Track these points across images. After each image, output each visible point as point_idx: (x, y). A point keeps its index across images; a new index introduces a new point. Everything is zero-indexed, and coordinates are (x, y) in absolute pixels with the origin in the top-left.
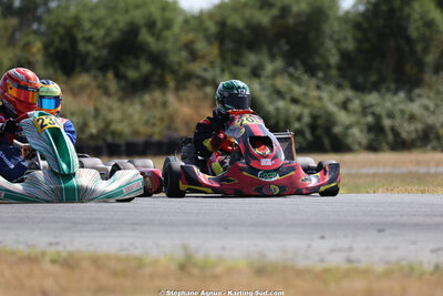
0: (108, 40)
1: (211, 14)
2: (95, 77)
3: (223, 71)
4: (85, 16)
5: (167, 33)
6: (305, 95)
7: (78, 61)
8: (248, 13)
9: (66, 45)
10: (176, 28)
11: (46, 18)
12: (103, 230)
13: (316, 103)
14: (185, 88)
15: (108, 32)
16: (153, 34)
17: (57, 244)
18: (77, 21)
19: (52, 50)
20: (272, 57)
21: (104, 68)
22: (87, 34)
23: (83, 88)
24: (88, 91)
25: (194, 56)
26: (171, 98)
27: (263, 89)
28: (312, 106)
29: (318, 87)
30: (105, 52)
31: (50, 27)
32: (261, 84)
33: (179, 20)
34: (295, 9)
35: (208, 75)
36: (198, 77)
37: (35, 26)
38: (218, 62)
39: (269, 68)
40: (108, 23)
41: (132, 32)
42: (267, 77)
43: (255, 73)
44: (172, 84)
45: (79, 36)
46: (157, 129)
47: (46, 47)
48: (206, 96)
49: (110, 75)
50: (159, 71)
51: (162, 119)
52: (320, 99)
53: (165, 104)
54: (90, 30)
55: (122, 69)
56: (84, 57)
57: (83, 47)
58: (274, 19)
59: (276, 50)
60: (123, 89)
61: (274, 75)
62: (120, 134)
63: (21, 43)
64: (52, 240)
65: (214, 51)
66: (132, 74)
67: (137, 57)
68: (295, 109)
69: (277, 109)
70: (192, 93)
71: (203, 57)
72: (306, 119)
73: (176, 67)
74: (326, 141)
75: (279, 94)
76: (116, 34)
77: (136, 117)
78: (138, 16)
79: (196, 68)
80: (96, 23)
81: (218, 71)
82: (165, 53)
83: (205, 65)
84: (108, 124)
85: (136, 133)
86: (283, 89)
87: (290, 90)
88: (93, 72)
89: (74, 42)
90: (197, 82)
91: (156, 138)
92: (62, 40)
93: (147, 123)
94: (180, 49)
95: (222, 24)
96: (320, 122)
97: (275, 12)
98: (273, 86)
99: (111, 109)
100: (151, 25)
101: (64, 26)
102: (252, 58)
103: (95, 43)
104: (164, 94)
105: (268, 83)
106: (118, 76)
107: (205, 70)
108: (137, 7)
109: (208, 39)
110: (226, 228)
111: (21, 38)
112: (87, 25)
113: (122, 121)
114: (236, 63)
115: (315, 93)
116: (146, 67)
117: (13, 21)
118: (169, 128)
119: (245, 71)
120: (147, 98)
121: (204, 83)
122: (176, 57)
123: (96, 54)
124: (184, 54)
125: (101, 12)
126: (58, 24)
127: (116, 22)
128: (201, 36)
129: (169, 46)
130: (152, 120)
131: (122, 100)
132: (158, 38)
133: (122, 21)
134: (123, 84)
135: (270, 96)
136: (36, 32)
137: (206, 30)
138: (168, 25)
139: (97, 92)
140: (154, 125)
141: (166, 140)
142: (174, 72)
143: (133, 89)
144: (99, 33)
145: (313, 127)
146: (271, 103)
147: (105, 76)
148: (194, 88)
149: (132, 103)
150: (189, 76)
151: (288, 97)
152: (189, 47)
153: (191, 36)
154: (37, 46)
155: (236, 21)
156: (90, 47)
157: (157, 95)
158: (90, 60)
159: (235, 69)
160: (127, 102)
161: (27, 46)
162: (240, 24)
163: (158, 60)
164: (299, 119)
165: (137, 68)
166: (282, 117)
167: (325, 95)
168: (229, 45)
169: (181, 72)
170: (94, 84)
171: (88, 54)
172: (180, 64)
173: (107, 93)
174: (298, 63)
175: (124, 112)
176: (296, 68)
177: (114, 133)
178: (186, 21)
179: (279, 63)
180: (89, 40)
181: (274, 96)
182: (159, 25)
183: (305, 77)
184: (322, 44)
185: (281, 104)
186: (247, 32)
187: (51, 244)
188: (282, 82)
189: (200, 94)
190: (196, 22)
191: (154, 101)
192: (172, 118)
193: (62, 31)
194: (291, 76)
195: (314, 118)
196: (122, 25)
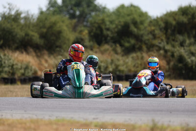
0: (116, 30)
1: (161, 18)
2: (111, 46)
3: (168, 43)
4: (107, 19)
5: (141, 26)
7: (103, 39)
9: (98, 31)
10: (146, 25)
11: (90, 19)
15: (117, 27)
16: (136, 27)
18: (103, 21)
19: (92, 34)
20: (189, 37)
21: (115, 42)
22: (107, 27)
23: (106, 50)
24: (108, 52)
25: (155, 37)
26: (145, 55)
27: (186, 52)
30: (115, 35)
31: (91, 24)
32: (184, 49)
33: (147, 21)
35: (161, 45)
36: (157, 46)
37: (85, 23)
39: (188, 42)
40: (117, 22)
42: (186, 46)
43: (182, 45)
44: (144, 48)
45: (103, 27)
47: (90, 33)
48: (160, 54)
49: (118, 45)
50: (139, 43)
51: (141, 65)
53: (142, 58)
54: (109, 25)
55: (122, 42)
56: (106, 37)
57: (105, 32)
60: (123, 51)
61: (190, 44)
62: (123, 71)
63: (78, 31)
66: (127, 45)
70: (154, 53)
71: (159, 37)
73: (147, 42)
75: (192, 54)
76: (120, 27)
77: (130, 63)
78: (128, 19)
79: (156, 42)
80: (111, 22)
81: (165, 43)
83: (160, 41)
84: (117, 66)
85: (130, 70)
88: (111, 43)
89: (101, 30)
90: (157, 48)
92: (96, 29)
93: (134, 66)
94: (148, 34)
95: (166, 23)
97: (190, 16)
98: (190, 50)
99: (118, 60)
100: (135, 23)
101: (97, 23)
102: (180, 38)
103: (111, 31)
104: (142, 54)
105: (188, 48)
106: (121, 45)
107: (160, 43)
108: (129, 15)
109: (161, 29)
110: (171, 113)
112: (108, 23)
113: (123, 65)
114: (174, 40)
117: (75, 21)
118: (144, 68)
119: (177, 44)
120: (134, 55)
121: (160, 48)
122: (147, 37)
123: (111, 36)
124: (150, 36)
125: (114, 17)
126: (95, 22)
127: (120, 22)
128: (158, 28)
130: (137, 65)
131: (123, 56)
133: (122, 20)
134: (123, 48)
135: (188, 55)
136: (85, 26)
137: (159, 26)
138: (142, 23)
139: (112, 53)
140: (138, 67)
142: (146, 44)
143: (128, 51)
144: (113, 26)
146: (189, 58)
147: (116, 46)
148: (155, 51)
149: (128, 58)
150: (153, 46)
152: (152, 33)
153: (153, 28)
154: (86, 32)
156: (109, 33)
157: (139, 54)
158: (109, 38)
159: (173, 43)
160: (125, 57)
161: (81, 32)
163: (138, 38)
165: (129, 42)
168: (169, 32)
169: (149, 44)
170: (110, 49)
171: (108, 36)
172: (148, 40)
173: (116, 53)
175: (124, 61)
177: (120, 71)
178: (151, 22)
179: (192, 40)
180: (108, 29)
181: (190, 55)
182: (139, 23)
190: (156, 22)
191: (137, 56)
192: (145, 65)
193: (96, 25)
196: (122, 24)
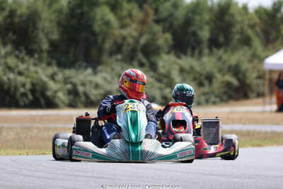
6: (27, 69)
13: (35, 75)
28: (32, 77)
29: (35, 65)
34: (19, 12)
52: (36, 72)
58: (6, 18)
68: (21, 79)
69: (9, 79)
72: (28, 86)
74: (42, 101)
87: (17, 66)
96: (38, 88)
115: (32, 68)
145: (33, 91)
164: (24, 85)
167: (39, 70)
176: (21, 51)
183: (27, 58)
184: (37, 36)
185: (12, 76)
194: (17, 57)
195: (33, 85)
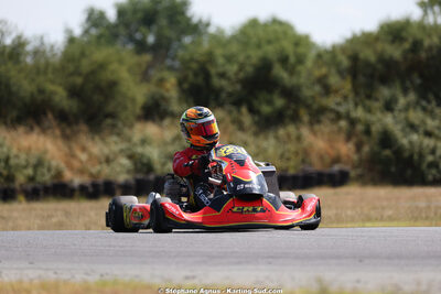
0: (242, 75)
1: (343, 49)
2: (230, 112)
3: (356, 105)
4: (219, 52)
5: (300, 68)
7: (212, 97)
8: (380, 46)
9: (200, 80)
10: (309, 63)
11: (181, 53)
12: (239, 263)
14: (319, 122)
15: (241, 68)
16: (286, 69)
17: (194, 277)
18: (210, 57)
19: (186, 86)
20: (405, 91)
21: (237, 103)
22: (221, 70)
25: (327, 90)
26: (305, 131)
27: (397, 123)
30: (238, 87)
31: (184, 62)
32: (394, 117)
33: (312, 55)
35: (342, 109)
36: (332, 110)
37: (168, 62)
38: (351, 96)
39: (402, 101)
40: (241, 58)
41: (265, 67)
42: (400, 111)
43: (389, 107)
44: (306, 118)
45: (213, 71)
46: (292, 163)
47: (180, 83)
48: (340, 129)
49: (244, 110)
50: (293, 106)
51: (297, 153)
53: (299, 138)
54: (223, 66)
55: (255, 103)
56: (217, 92)
57: (217, 82)
59: (408, 84)
60: (256, 123)
61: (407, 108)
63: (155, 79)
64: (189, 274)
65: (347, 86)
66: (266, 109)
67: (270, 92)
70: (326, 127)
71: (336, 92)
73: (310, 102)
75: (412, 127)
76: (249, 69)
77: (271, 151)
78: (270, 51)
79: (331, 102)
80: (229, 59)
81: (351, 105)
82: (298, 88)
83: (338, 99)
86: (417, 122)
88: (228, 107)
89: (207, 76)
90: (332, 116)
91: (292, 172)
92: (196, 75)
93: (282, 156)
94: (313, 84)
95: (354, 58)
97: (407, 46)
98: (407, 119)
100: (284, 60)
101: (197, 62)
102: (385, 92)
103: (229, 79)
104: (298, 129)
105: (403, 115)
106: (252, 111)
107: (339, 104)
108: (269, 42)
109: (341, 73)
110: (361, 261)
111: (155, 74)
112: (221, 61)
114: (369, 97)
116: (279, 102)
117: (147, 58)
118: (303, 161)
119: (377, 105)
120: (281, 132)
121: (339, 116)
122: (310, 92)
123: (230, 89)
124: (318, 88)
125: (234, 48)
126: (192, 60)
127: (248, 57)
128: (333, 71)
129: (302, 80)
130: (287, 155)
131: (256, 134)
132: (292, 72)
133: (255, 55)
134: (256, 118)
135: (403, 130)
136: (171, 69)
137: (338, 64)
138: (300, 60)
139: (232, 128)
140: (288, 159)
141: (301, 174)
142: (308, 107)
143: (267, 124)
144: (232, 69)
146: (405, 136)
147: (239, 112)
148: (328, 122)
149: (266, 138)
150: (323, 110)
151: (421, 130)
152: (322, 81)
153: (324, 70)
154: (171, 81)
155: (369, 55)
156: (224, 83)
157: (291, 129)
158: (224, 95)
159: (368, 102)
160: (262, 136)
161: (161, 81)
162: (373, 58)
163: (291, 94)
165: (270, 102)
166: (417, 149)
168: (361, 79)
169: (315, 106)
170: (228, 119)
171: (222, 89)
172: (313, 97)
173: (241, 127)
174: (431, 97)
175: (258, 147)
178: (319, 56)
179: (412, 96)
180: (222, 75)
181: (408, 130)
182: (292, 60)
186: (379, 66)
187: (187, 278)
188: (416, 116)
189: (335, 128)
190: (329, 57)
191: (289, 135)
192: (306, 153)
193: (195, 66)
196: (255, 60)
